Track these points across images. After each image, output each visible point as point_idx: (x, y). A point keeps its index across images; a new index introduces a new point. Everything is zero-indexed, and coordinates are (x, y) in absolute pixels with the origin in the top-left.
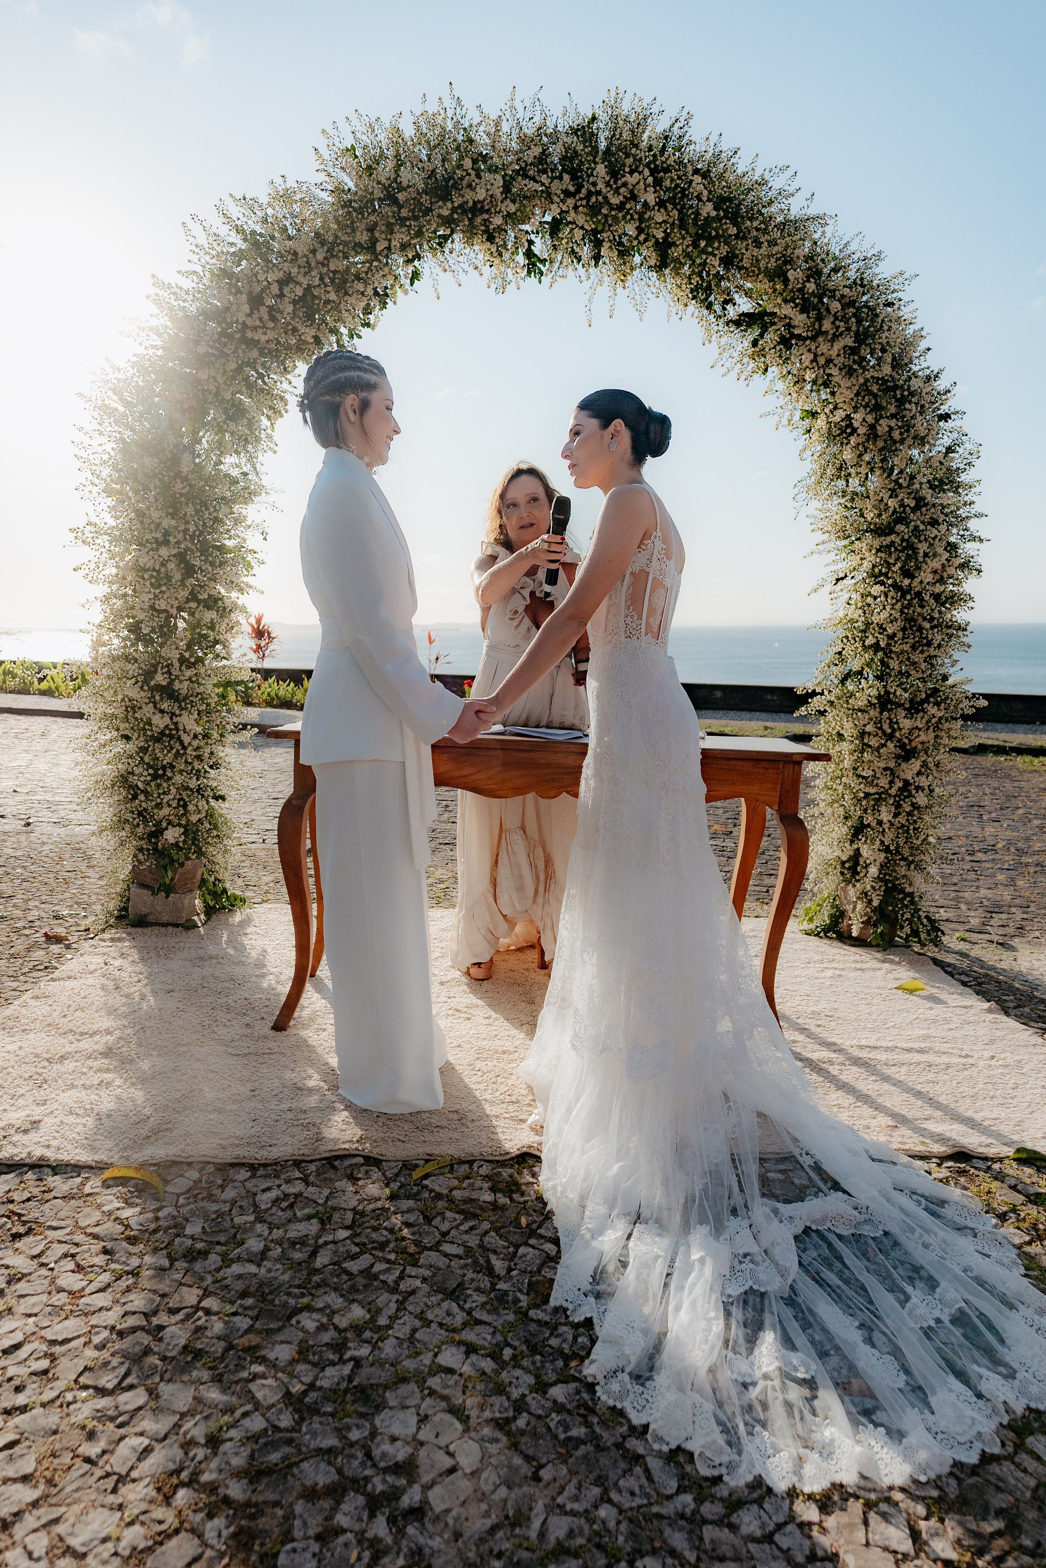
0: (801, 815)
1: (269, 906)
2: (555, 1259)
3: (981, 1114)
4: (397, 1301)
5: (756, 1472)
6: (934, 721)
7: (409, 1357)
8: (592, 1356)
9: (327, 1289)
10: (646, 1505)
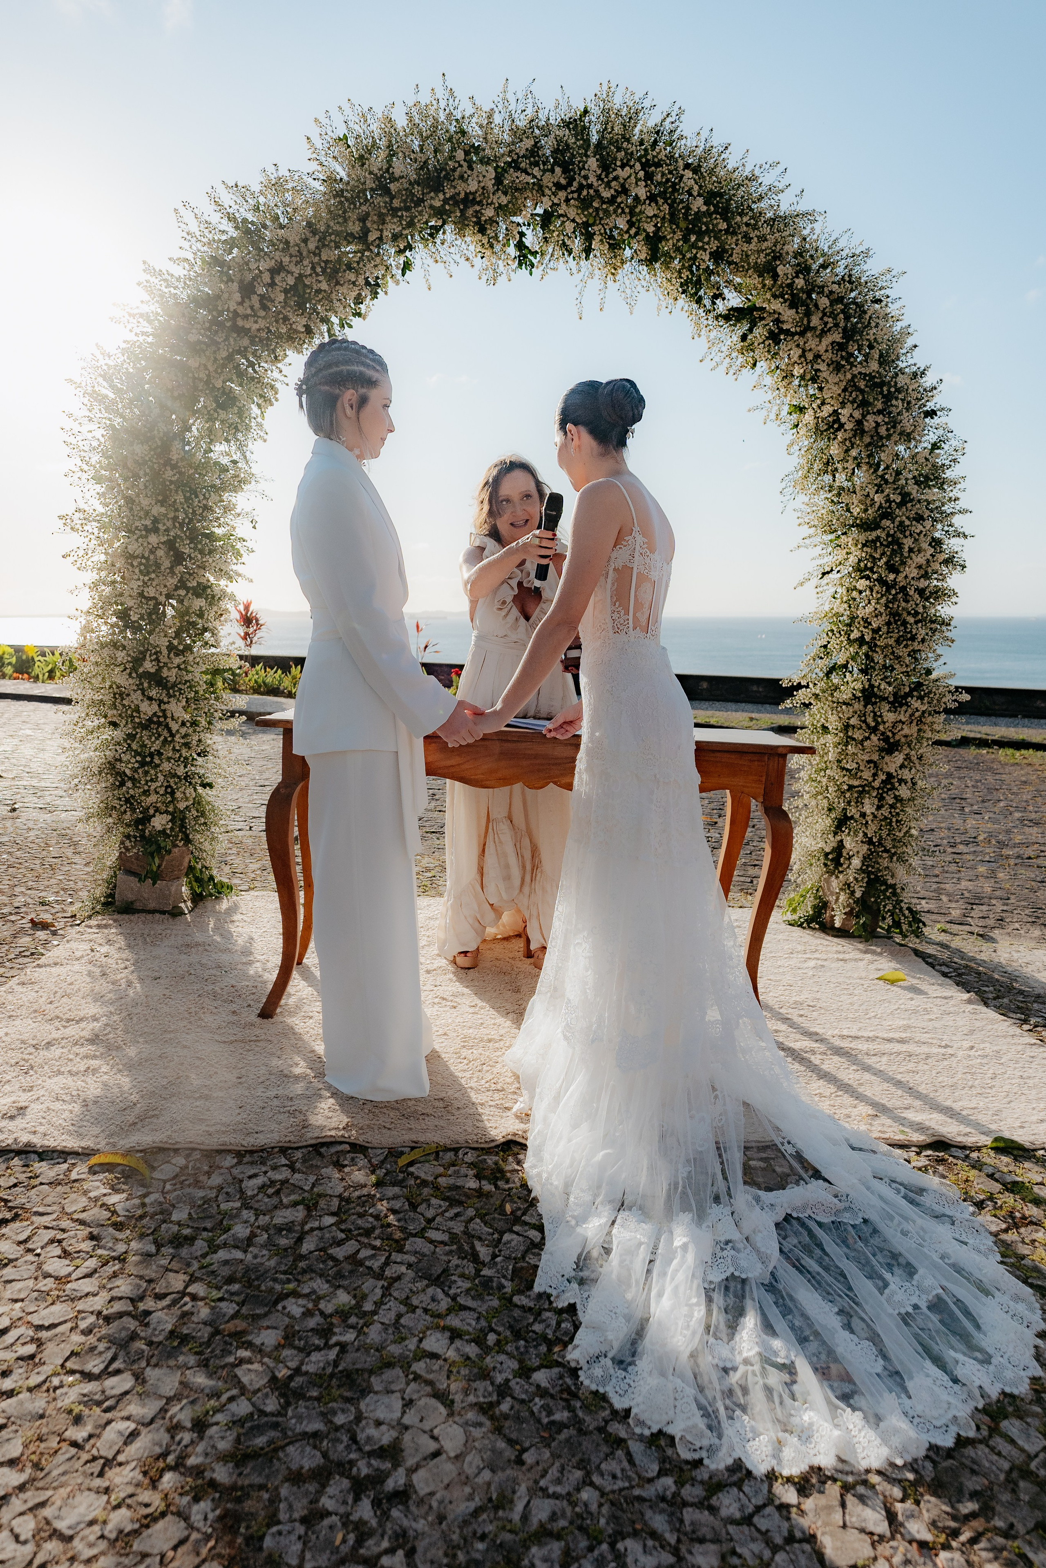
0: (785, 808)
1: (256, 893)
2: (539, 1245)
3: (960, 1104)
4: (383, 1287)
5: (736, 1455)
6: (917, 714)
7: (395, 1342)
8: (576, 1342)
9: (314, 1275)
10: (627, 1488)
